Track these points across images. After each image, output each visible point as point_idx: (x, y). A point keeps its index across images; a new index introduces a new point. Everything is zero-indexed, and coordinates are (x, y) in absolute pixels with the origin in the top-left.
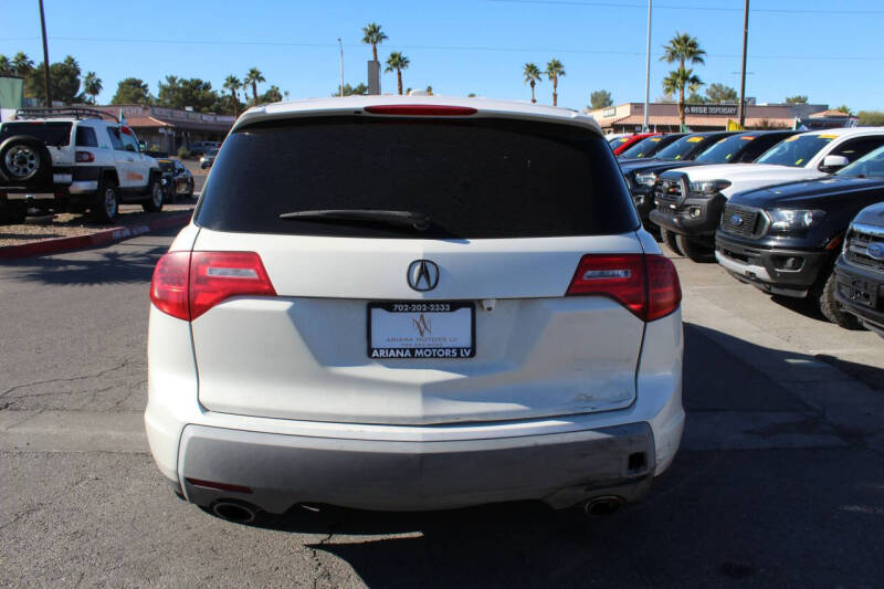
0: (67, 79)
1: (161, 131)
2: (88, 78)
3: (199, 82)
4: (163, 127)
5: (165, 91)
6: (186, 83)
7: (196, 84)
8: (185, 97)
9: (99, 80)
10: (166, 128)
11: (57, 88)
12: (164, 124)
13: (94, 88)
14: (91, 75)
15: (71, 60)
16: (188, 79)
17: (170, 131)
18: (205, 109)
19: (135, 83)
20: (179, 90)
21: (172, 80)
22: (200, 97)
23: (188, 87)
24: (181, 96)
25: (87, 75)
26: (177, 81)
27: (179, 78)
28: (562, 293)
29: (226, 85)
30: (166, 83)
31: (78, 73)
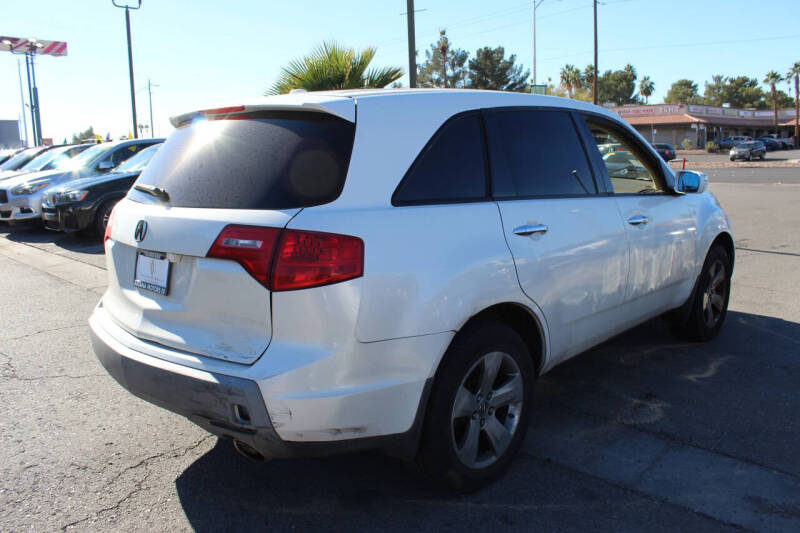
0: (624, 83)
1: (693, 126)
2: (643, 82)
3: (745, 80)
4: (695, 123)
5: (711, 89)
6: (732, 81)
7: (743, 82)
8: (730, 94)
9: (652, 83)
10: (698, 123)
11: (616, 92)
12: (697, 120)
13: (648, 90)
14: (646, 79)
15: (630, 68)
16: (735, 77)
17: (702, 127)
18: (748, 105)
19: (687, 84)
20: (725, 87)
21: (718, 79)
22: (744, 94)
23: (734, 85)
24: (725, 93)
25: (642, 79)
26: (723, 80)
27: (725, 77)
28: (204, 256)
29: (766, 81)
30: (712, 82)
31: (635, 78)
